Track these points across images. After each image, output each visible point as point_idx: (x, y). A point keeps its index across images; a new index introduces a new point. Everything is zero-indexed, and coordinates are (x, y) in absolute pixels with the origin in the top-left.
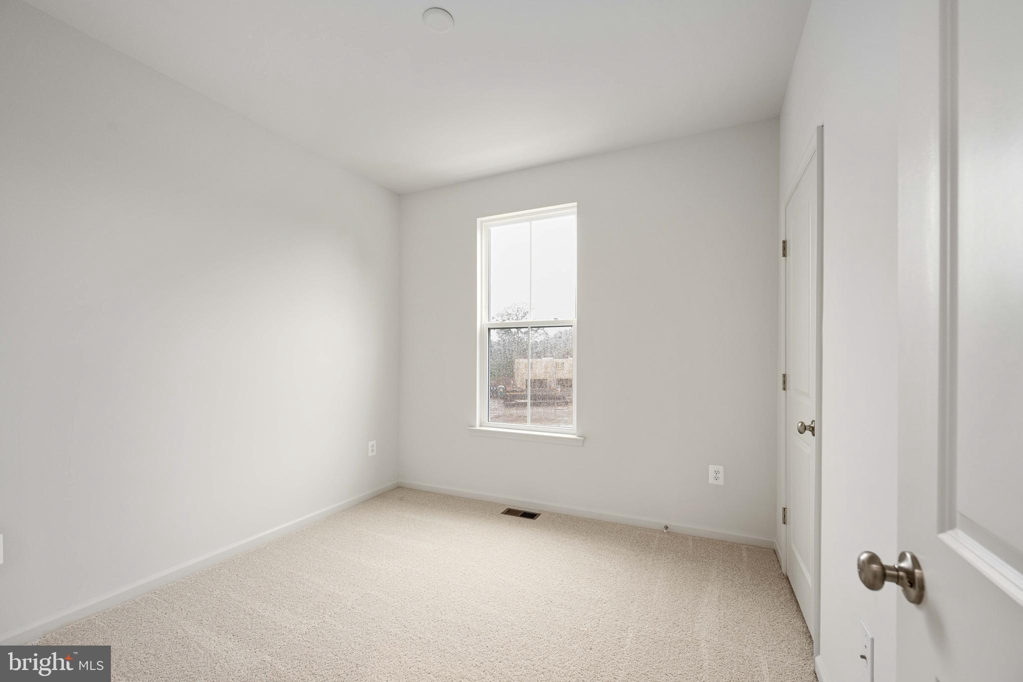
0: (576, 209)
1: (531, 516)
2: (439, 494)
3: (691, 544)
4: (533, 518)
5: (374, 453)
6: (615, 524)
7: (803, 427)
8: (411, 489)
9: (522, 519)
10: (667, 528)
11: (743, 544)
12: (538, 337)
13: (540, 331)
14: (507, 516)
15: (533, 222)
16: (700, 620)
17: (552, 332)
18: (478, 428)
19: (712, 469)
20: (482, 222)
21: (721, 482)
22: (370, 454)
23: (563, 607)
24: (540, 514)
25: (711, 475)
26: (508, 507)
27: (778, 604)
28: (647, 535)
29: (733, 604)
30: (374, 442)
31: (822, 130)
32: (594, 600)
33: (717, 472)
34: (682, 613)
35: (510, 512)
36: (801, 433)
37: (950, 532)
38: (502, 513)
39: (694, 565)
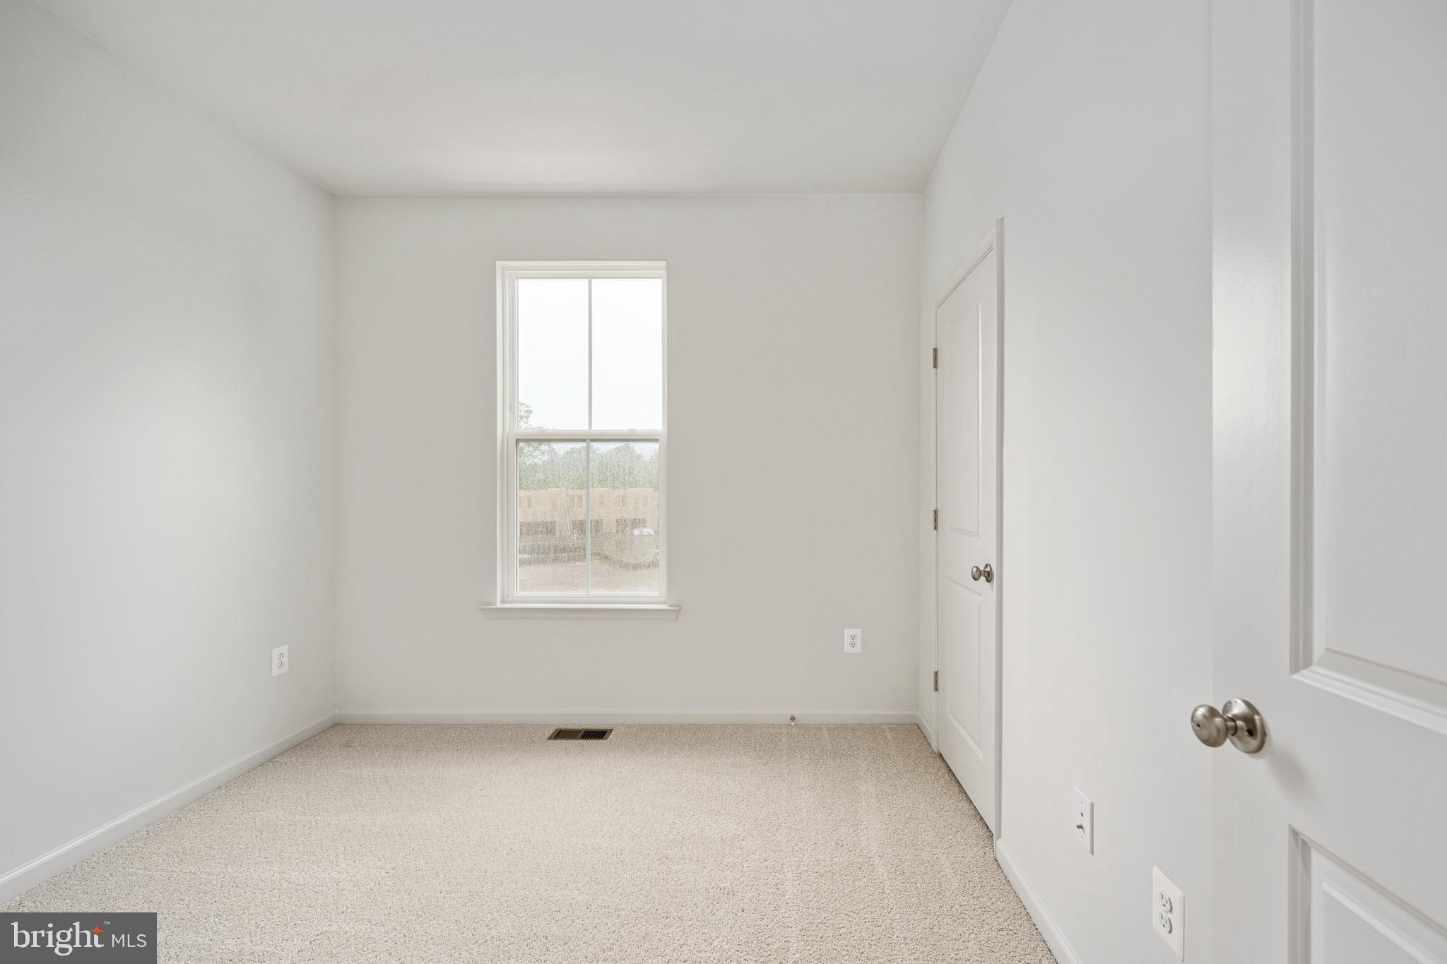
0: (664, 272)
1: (599, 734)
2: (425, 725)
3: (826, 735)
4: (602, 738)
5: (285, 668)
6: (724, 726)
7: (979, 572)
8: (362, 725)
9: (585, 742)
10: (793, 719)
11: (884, 724)
12: (537, 456)
13: (544, 447)
14: (559, 742)
15: (594, 281)
16: (865, 832)
17: (561, 448)
18: (499, 605)
19: (848, 632)
20: (503, 268)
21: (858, 649)
22: (276, 671)
23: (687, 861)
24: (611, 730)
25: (847, 641)
26: (557, 727)
27: (939, 789)
28: (770, 733)
29: (894, 802)
30: (284, 649)
31: (1002, 225)
32: (728, 839)
33: (853, 638)
34: (843, 827)
35: (561, 734)
36: (975, 579)
37: (1305, 672)
38: (549, 738)
39: (838, 762)
